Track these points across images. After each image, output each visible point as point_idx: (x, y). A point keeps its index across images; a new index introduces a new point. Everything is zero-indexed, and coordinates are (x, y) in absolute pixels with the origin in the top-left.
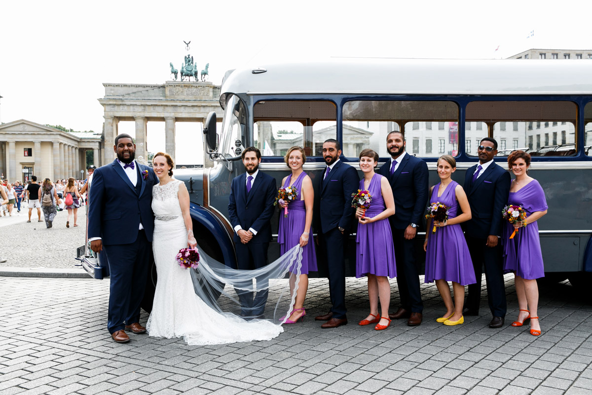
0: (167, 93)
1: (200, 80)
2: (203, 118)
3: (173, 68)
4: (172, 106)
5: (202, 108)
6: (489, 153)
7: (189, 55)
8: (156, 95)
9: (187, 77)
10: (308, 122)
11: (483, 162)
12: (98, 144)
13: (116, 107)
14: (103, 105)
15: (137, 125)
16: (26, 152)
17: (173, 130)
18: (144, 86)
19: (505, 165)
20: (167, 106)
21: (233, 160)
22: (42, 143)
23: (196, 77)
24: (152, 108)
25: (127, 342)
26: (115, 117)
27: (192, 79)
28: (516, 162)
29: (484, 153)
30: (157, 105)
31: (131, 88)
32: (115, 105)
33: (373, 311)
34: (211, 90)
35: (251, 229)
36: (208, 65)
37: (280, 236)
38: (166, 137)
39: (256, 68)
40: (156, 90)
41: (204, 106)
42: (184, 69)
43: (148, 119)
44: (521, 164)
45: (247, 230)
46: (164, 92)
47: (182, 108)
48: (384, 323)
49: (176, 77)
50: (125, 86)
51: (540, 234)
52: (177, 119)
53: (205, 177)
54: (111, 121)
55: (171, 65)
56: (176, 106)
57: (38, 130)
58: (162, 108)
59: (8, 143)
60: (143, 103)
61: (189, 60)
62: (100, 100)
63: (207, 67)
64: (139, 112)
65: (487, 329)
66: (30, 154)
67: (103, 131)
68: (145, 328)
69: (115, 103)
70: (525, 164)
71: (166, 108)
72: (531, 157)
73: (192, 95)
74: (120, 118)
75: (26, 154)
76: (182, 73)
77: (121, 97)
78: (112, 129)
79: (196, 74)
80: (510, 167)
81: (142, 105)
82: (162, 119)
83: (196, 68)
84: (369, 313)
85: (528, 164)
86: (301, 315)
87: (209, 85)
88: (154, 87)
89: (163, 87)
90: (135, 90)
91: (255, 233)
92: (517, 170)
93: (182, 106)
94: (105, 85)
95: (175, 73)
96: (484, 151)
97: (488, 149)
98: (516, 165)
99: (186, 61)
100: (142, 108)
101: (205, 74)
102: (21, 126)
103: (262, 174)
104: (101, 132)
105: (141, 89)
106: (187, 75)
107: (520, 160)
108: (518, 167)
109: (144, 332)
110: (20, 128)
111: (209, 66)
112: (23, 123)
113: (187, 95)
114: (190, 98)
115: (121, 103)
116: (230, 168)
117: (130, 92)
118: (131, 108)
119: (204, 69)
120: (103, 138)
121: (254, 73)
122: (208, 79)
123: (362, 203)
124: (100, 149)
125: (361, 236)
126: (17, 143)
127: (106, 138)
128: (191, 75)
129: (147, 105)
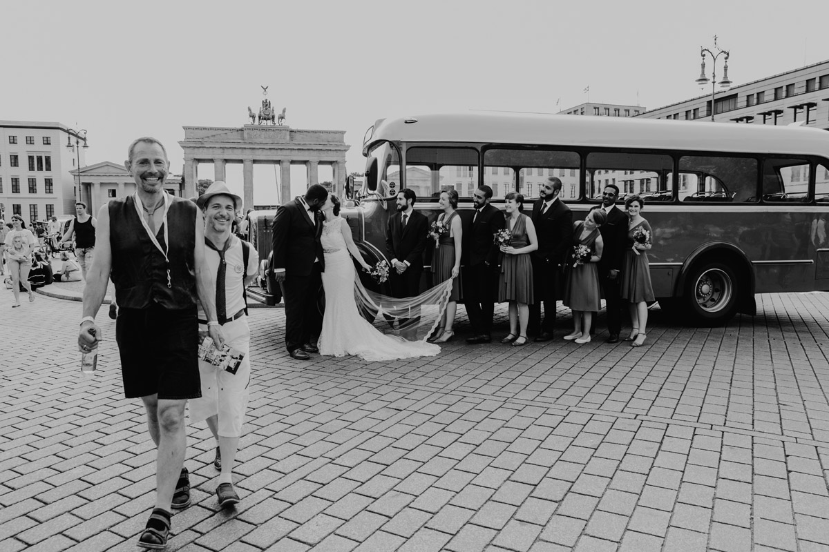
0: (246, 135)
1: (277, 124)
2: (280, 161)
3: (251, 112)
4: (250, 148)
5: (279, 151)
6: (611, 198)
7: (266, 100)
8: (235, 137)
9: (265, 121)
10: (435, 167)
11: (606, 205)
12: (178, 185)
13: (196, 149)
14: (183, 147)
15: (216, 167)
16: (111, 194)
17: (251, 172)
18: (223, 129)
19: (622, 208)
20: (245, 148)
21: (388, 200)
22: (126, 184)
23: (273, 121)
24: (230, 150)
25: (307, 359)
26: (195, 159)
27: (270, 123)
28: (632, 204)
29: (607, 198)
30: (235, 148)
31: (210, 131)
32: (194, 147)
33: (513, 331)
34: (288, 133)
35: (405, 261)
36: (285, 109)
37: (433, 266)
38: (245, 179)
39: (408, 119)
40: (235, 133)
41: (281, 149)
42: (262, 114)
43: (227, 161)
44: (636, 206)
45: (402, 262)
46: (242, 136)
47: (260, 150)
48: (521, 340)
49: (254, 121)
50: (205, 129)
51: (650, 266)
52: (255, 161)
53: (360, 215)
54: (191, 162)
55: (249, 109)
56: (254, 148)
57: (122, 171)
58: (240, 150)
59: (93, 184)
60: (222, 146)
61: (266, 104)
62: (180, 142)
63: (284, 111)
64: (218, 155)
65: (606, 344)
66: (114, 195)
67: (184, 173)
68: (316, 347)
69: (195, 145)
70: (639, 206)
71: (244, 150)
72: (644, 201)
73: (269, 137)
74: (199, 160)
75: (111, 195)
76: (260, 117)
77: (200, 140)
78: (192, 171)
79: (273, 118)
80: (627, 208)
81: (221, 148)
82: (241, 161)
83: (273, 113)
84: (510, 333)
85: (641, 207)
86: (450, 335)
87: (286, 129)
88: (232, 130)
89: (242, 130)
90: (214, 133)
91: (409, 264)
92: (632, 211)
93: (260, 148)
94: (185, 128)
95: (253, 117)
96: (607, 196)
97: (610, 194)
98: (632, 206)
99: (263, 105)
100: (221, 150)
101: (282, 118)
102: (106, 168)
103: (416, 213)
104: (181, 173)
105: (220, 132)
106: (265, 119)
107: (636, 203)
108: (634, 208)
109: (316, 351)
110: (104, 170)
111: (287, 111)
112: (107, 165)
113: (265, 138)
114: (268, 141)
115: (201, 146)
116: (385, 207)
117: (209, 135)
118: (211, 150)
119: (281, 113)
120: (183, 179)
121: (406, 122)
122: (284, 123)
123: (502, 240)
124: (181, 190)
125: (506, 266)
126: (102, 184)
127: (186, 180)
128: (269, 119)
129: (226, 148)
